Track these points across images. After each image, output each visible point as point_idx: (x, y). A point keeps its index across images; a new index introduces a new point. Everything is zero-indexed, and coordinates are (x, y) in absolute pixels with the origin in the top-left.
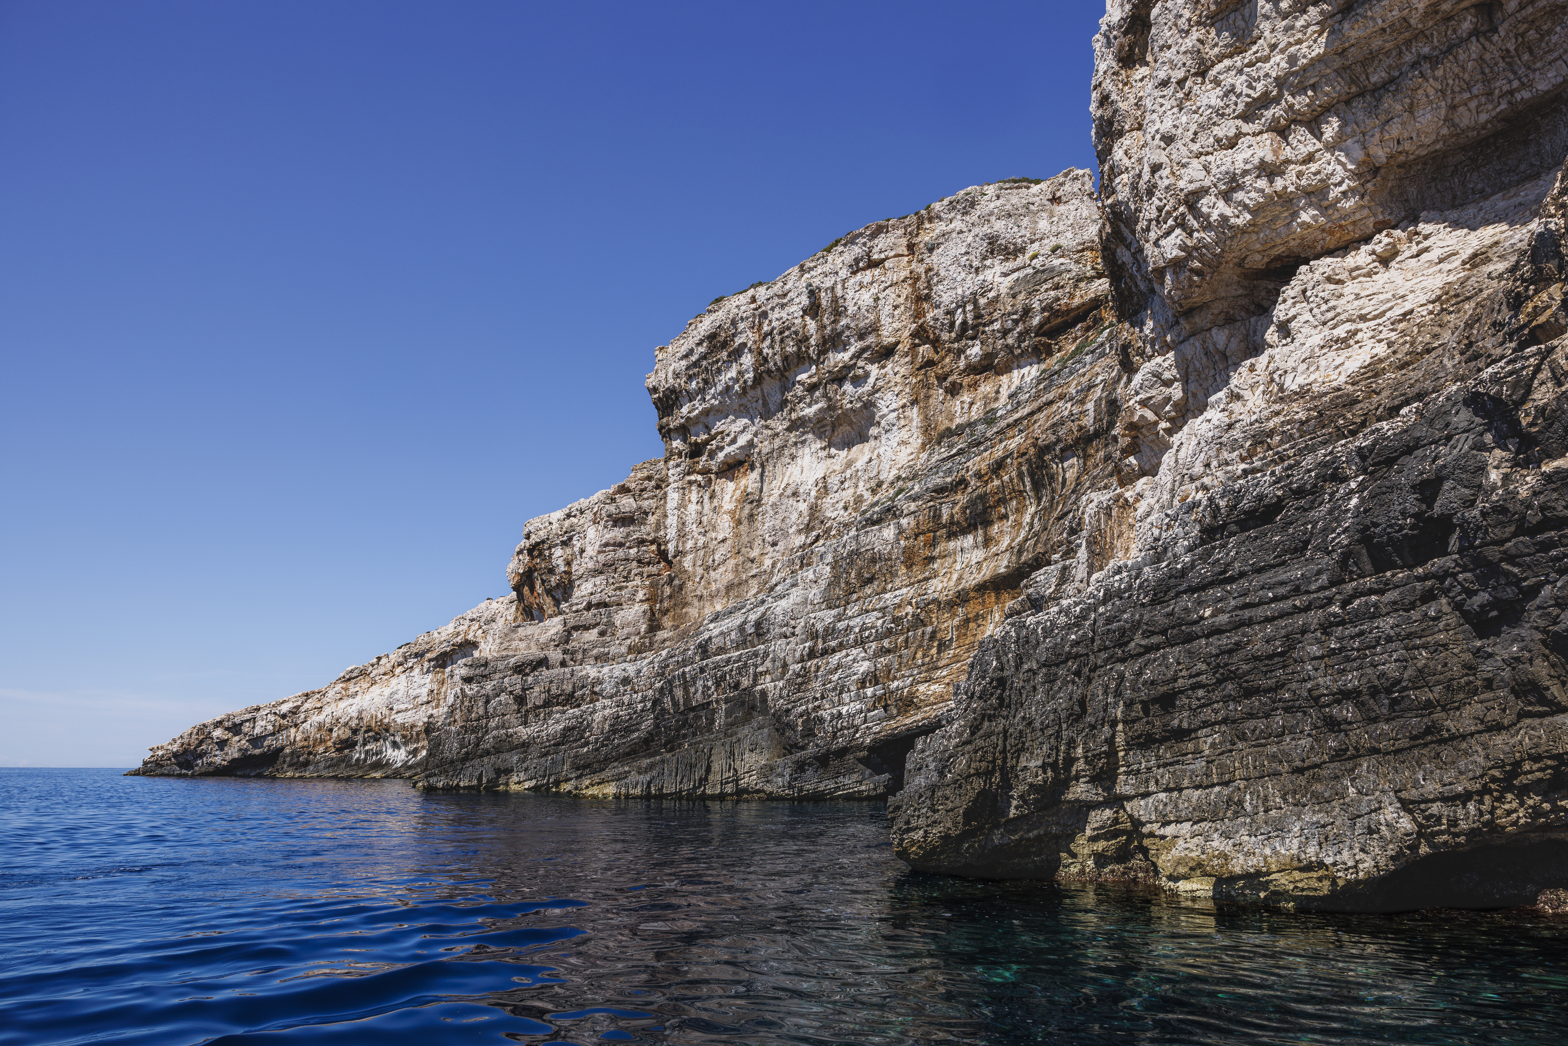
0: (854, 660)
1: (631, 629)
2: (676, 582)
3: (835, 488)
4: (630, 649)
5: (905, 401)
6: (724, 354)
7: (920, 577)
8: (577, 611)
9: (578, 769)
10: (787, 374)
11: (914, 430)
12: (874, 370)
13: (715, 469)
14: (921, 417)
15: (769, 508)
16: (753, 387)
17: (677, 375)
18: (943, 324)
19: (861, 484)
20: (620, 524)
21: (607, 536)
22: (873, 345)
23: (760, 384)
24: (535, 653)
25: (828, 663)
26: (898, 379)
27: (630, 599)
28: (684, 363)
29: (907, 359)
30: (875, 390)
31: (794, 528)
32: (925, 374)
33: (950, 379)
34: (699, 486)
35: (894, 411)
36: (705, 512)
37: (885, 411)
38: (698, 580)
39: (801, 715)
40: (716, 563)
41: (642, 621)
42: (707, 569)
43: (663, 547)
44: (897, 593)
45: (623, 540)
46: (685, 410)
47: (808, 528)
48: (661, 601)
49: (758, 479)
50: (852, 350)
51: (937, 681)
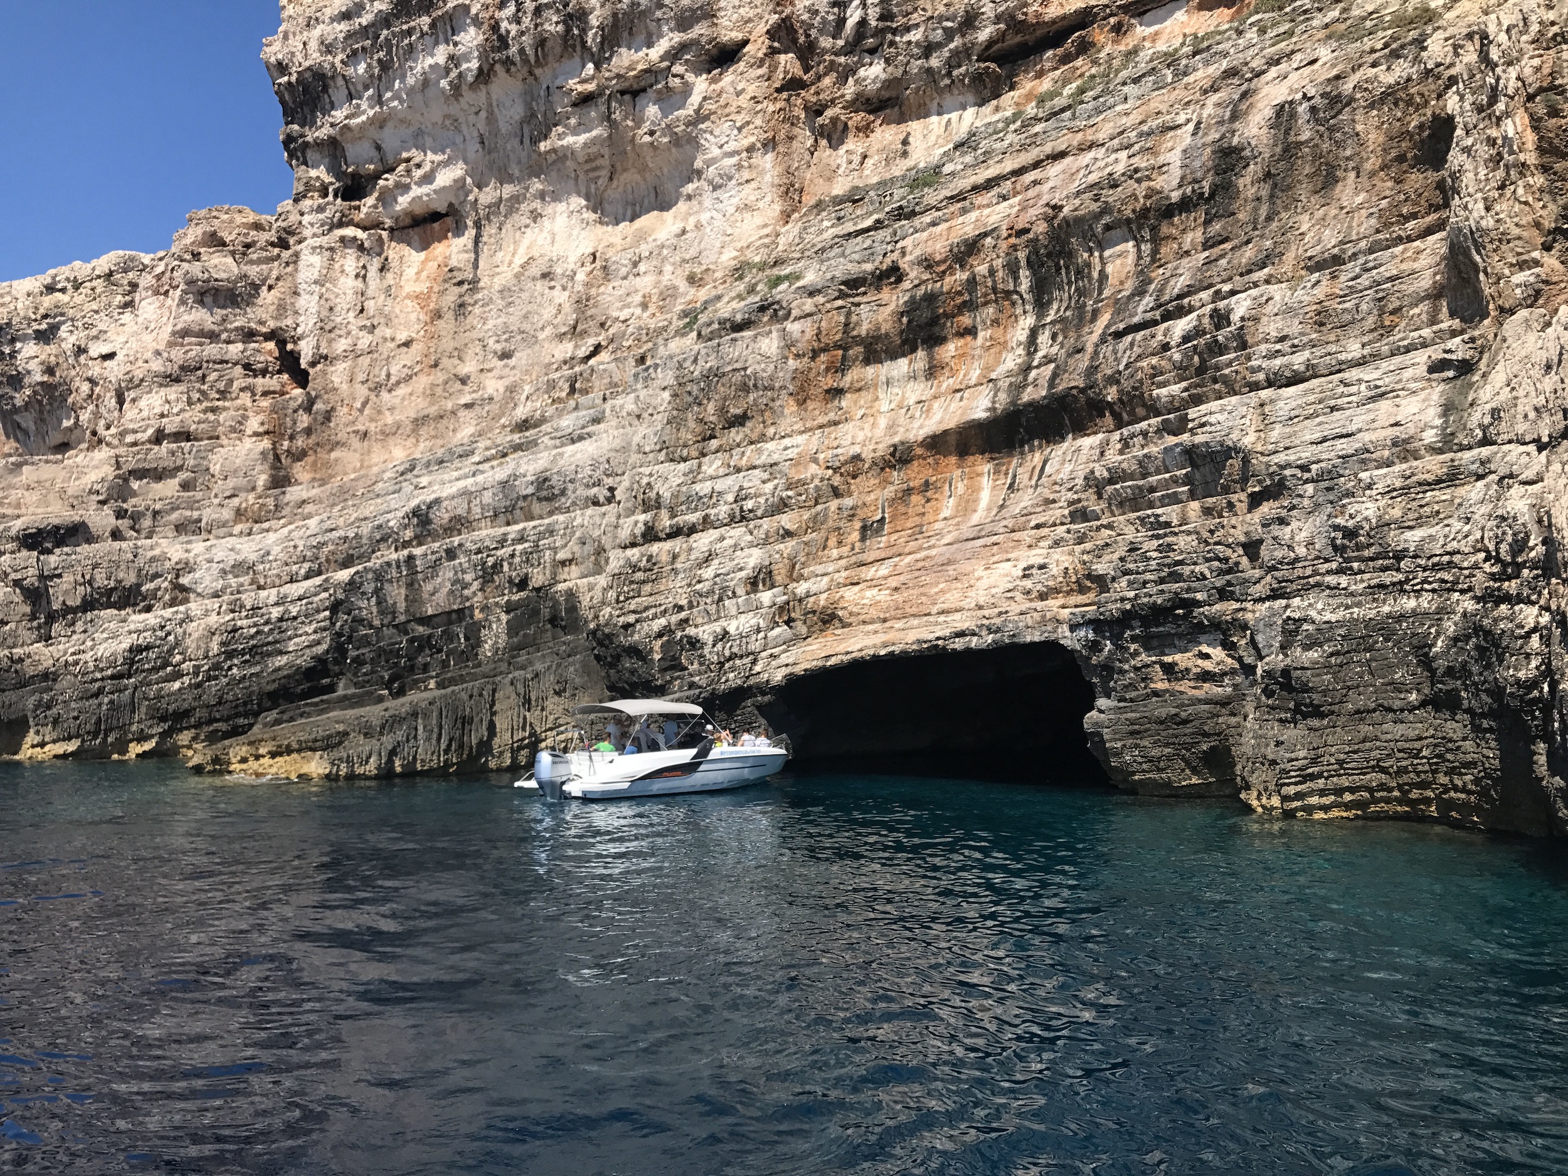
0: (736, 547)
1: (241, 482)
2: (319, 406)
3: (623, 271)
4: (239, 514)
5: (753, 139)
6: (425, 21)
7: (823, 420)
8: (135, 444)
9: (163, 719)
10: (538, 71)
11: (766, 188)
12: (701, 85)
13: (388, 223)
14: (779, 169)
15: (496, 296)
16: (473, 86)
17: (328, 48)
18: (824, 21)
19: (668, 268)
20: (208, 299)
21: (186, 317)
22: (704, 40)
23: (486, 83)
24: (58, 514)
25: (690, 549)
26: (743, 101)
27: (233, 430)
28: (344, 26)
29: (760, 72)
30: (700, 117)
31: (549, 331)
32: (788, 100)
33: (829, 113)
34: (361, 248)
35: (731, 154)
36: (370, 293)
37: (716, 152)
38: (358, 405)
39: (660, 635)
40: (393, 380)
41: (258, 468)
42: (377, 388)
43: (289, 347)
44: (787, 442)
45: (215, 328)
46: (339, 115)
47: (575, 332)
48: (292, 438)
49: (470, 245)
50: (663, 46)
51: (873, 583)
